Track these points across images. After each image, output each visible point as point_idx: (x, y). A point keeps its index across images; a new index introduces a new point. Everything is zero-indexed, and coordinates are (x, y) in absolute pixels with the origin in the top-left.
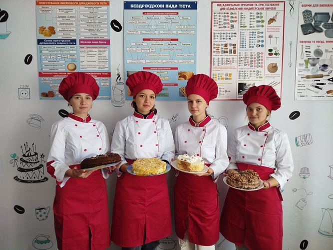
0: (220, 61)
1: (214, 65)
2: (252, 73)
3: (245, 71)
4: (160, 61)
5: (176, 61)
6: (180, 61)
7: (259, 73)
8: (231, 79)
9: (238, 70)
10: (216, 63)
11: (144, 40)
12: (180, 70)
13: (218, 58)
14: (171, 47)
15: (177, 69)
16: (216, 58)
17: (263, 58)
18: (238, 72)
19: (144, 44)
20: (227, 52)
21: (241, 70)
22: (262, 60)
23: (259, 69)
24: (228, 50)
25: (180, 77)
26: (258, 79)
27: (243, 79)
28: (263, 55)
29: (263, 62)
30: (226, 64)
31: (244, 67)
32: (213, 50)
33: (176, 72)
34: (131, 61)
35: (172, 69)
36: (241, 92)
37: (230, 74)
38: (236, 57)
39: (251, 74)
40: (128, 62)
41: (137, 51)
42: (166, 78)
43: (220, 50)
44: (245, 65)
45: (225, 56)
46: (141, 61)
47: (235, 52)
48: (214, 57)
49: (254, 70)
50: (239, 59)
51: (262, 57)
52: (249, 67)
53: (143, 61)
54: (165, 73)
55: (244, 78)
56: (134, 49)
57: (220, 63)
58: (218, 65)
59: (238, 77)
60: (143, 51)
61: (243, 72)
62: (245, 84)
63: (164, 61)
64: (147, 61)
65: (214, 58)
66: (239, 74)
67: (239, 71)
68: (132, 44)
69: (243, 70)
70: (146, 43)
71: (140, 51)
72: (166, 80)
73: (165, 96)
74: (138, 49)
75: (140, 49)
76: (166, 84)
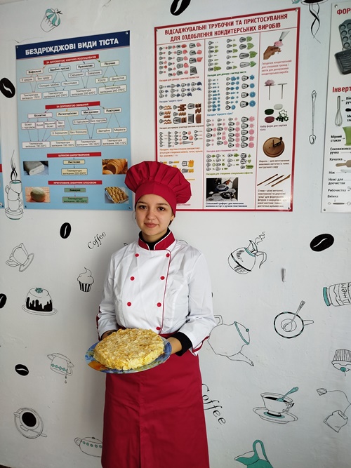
0: (173, 138)
1: (161, 146)
2: (232, 158)
3: (218, 156)
4: (72, 142)
5: (98, 141)
6: (105, 141)
7: (247, 159)
8: (192, 171)
9: (206, 154)
10: (165, 142)
11: (48, 107)
12: (104, 157)
13: (169, 133)
14: (89, 117)
15: (99, 154)
16: (165, 132)
17: (255, 128)
18: (206, 158)
19: (48, 115)
20: (184, 120)
21: (212, 154)
22: (252, 132)
23: (247, 150)
24: (187, 116)
25: (105, 168)
26: (245, 170)
27: (215, 172)
28: (255, 122)
29: (254, 135)
30: (184, 143)
31: (216, 147)
32: (159, 117)
33: (99, 160)
34: (28, 144)
35: (92, 154)
36: (211, 195)
37: (192, 163)
38: (201, 129)
39: (230, 161)
40: (24, 147)
41: (37, 127)
42: (84, 171)
43: (172, 118)
44: (218, 144)
45: (182, 128)
46: (44, 143)
47: (199, 120)
48: (162, 131)
49: (236, 152)
50: (206, 133)
51: (252, 126)
52: (225, 147)
53: (47, 144)
54: (82, 162)
55: (218, 169)
56: (33, 125)
57: (173, 141)
58: (169, 146)
59: (206, 167)
60: (46, 126)
61: (215, 158)
62: (220, 180)
63: (78, 142)
64: (54, 143)
65: (161, 133)
66: (208, 161)
67: (208, 157)
68: (30, 116)
69: (215, 154)
70: (50, 113)
71: (42, 127)
72: (82, 174)
73: (83, 202)
74: (39, 123)
75: (42, 123)
76: (83, 181)
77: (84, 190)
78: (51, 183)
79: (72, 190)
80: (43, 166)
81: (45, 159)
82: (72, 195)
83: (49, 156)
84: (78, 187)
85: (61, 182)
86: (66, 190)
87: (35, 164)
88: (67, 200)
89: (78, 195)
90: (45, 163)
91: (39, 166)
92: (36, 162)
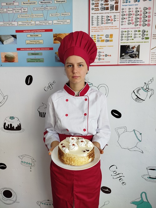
0: (100, 20)
1: (92, 25)
2: (137, 33)
3: (128, 31)
4: (33, 22)
5: (50, 22)
6: (55, 22)
7: (146, 33)
8: (111, 41)
9: (121, 30)
10: (95, 22)
12: (55, 32)
13: (98, 17)
15: (51, 30)
16: (95, 16)
17: (151, 14)
18: (121, 33)
19: (15, 4)
21: (124, 30)
22: (149, 17)
23: (146, 28)
24: (109, 6)
25: (55, 40)
26: (144, 40)
27: (126, 41)
29: (151, 19)
30: (107, 23)
31: (127, 26)
33: (51, 34)
34: (2, 23)
35: (46, 31)
36: (123, 56)
37: (111, 35)
38: (118, 15)
39: (135, 34)
41: (8, 12)
42: (41, 41)
43: (100, 7)
44: (129, 24)
45: (106, 13)
46: (13, 23)
47: (117, 8)
48: (93, 15)
49: (139, 29)
50: (121, 17)
51: (149, 13)
52: (133, 26)
54: (40, 36)
55: (128, 40)
56: (5, 10)
57: (100, 22)
58: (98, 25)
59: (120, 38)
60: (14, 11)
61: (126, 33)
62: (129, 46)
63: (37, 23)
64: (20, 23)
65: (92, 17)
68: (3, 4)
69: (126, 30)
70: (17, 3)
71: (12, 12)
72: (40, 43)
73: (41, 61)
75: (12, 9)
76: (40, 48)
77: (41, 54)
78: (18, 49)
79: (33, 54)
80: (13, 38)
81: (15, 33)
82: (33, 57)
83: (17, 31)
84: (37, 52)
85: (25, 49)
86: (29, 54)
87: (7, 37)
88: (30, 60)
89: (37, 57)
90: (15, 36)
91: (10, 38)
92: (8, 36)
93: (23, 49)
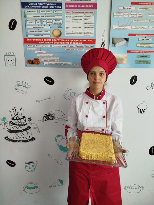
4: (146, 27)
11: (133, 3)
19: (132, 8)
34: (117, 27)
40: (114, 28)
41: (124, 16)
42: (151, 45)
46: (127, 27)
53: (129, 27)
54: (151, 40)
56: (122, 14)
60: (130, 15)
63: (150, 27)
64: (134, 27)
68: (120, 8)
70: (134, 7)
71: (127, 16)
72: (150, 47)
73: (148, 63)
74: (125, 14)
75: (128, 14)
76: (149, 51)
77: (149, 56)
78: (129, 52)
79: (141, 56)
80: (125, 41)
81: (127, 37)
82: (141, 59)
83: (130, 35)
84: (145, 54)
85: (135, 52)
86: (138, 56)
87: (119, 40)
88: (138, 62)
89: (145, 59)
90: (127, 40)
91: (122, 41)
92: (121, 38)
93: (133, 52)
